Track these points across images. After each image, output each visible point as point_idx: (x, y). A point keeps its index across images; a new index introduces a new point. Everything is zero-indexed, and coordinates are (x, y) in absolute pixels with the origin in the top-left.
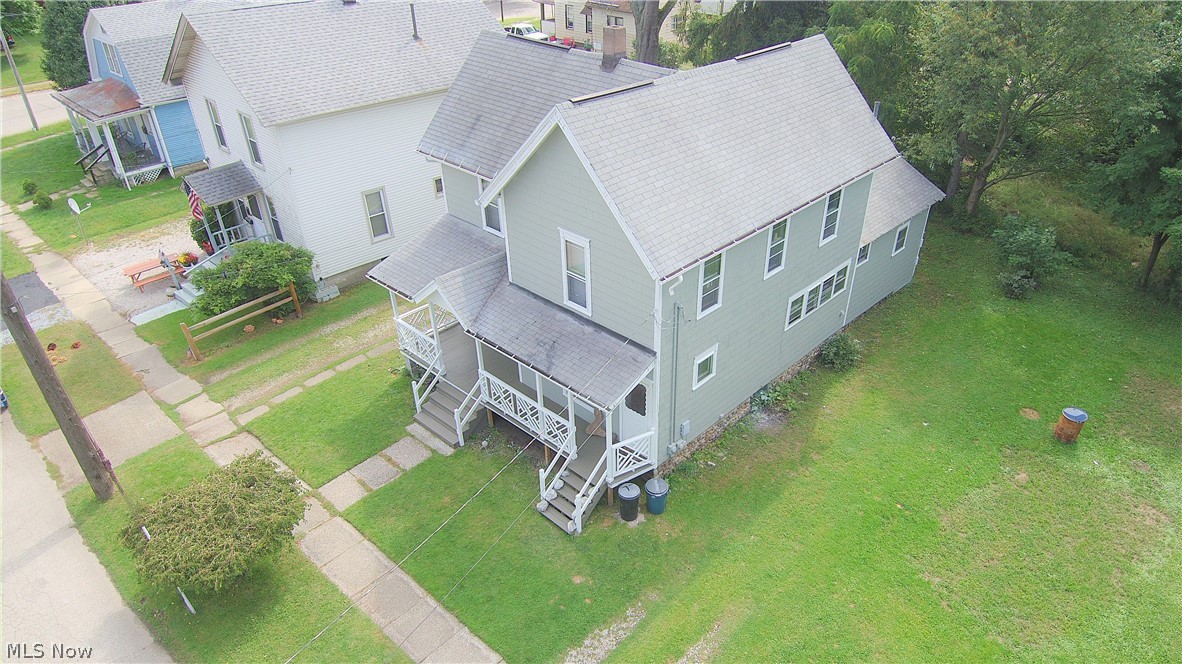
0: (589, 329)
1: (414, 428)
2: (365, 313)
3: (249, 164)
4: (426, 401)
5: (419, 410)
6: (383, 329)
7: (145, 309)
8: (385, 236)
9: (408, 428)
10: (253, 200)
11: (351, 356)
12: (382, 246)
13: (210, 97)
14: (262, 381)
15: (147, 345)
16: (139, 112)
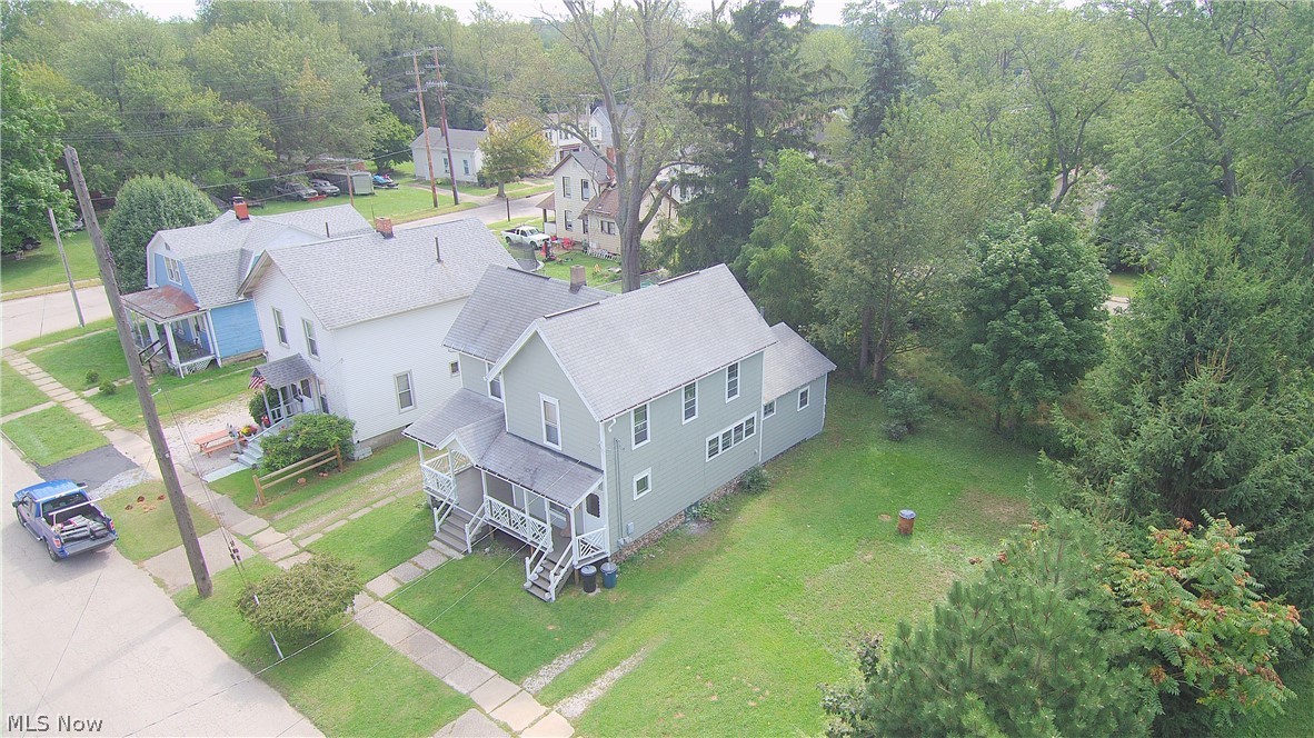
0: (560, 459)
1: (434, 543)
2: (393, 467)
3: (306, 356)
4: (443, 523)
5: (438, 530)
6: (410, 476)
7: (214, 470)
8: (410, 407)
9: (430, 543)
10: (305, 383)
11: (385, 497)
12: (408, 415)
13: (278, 307)
14: (315, 517)
15: (220, 496)
16: (197, 314)
